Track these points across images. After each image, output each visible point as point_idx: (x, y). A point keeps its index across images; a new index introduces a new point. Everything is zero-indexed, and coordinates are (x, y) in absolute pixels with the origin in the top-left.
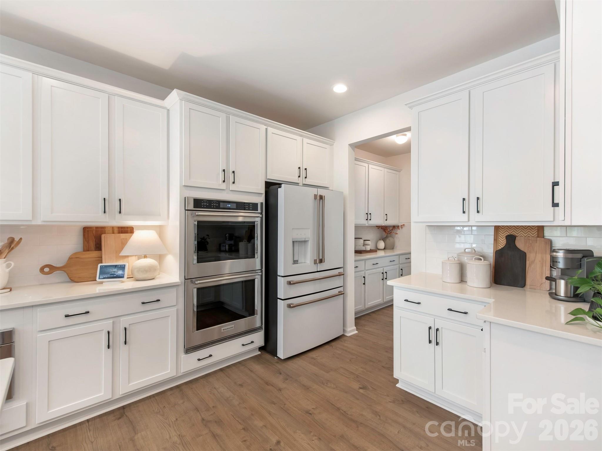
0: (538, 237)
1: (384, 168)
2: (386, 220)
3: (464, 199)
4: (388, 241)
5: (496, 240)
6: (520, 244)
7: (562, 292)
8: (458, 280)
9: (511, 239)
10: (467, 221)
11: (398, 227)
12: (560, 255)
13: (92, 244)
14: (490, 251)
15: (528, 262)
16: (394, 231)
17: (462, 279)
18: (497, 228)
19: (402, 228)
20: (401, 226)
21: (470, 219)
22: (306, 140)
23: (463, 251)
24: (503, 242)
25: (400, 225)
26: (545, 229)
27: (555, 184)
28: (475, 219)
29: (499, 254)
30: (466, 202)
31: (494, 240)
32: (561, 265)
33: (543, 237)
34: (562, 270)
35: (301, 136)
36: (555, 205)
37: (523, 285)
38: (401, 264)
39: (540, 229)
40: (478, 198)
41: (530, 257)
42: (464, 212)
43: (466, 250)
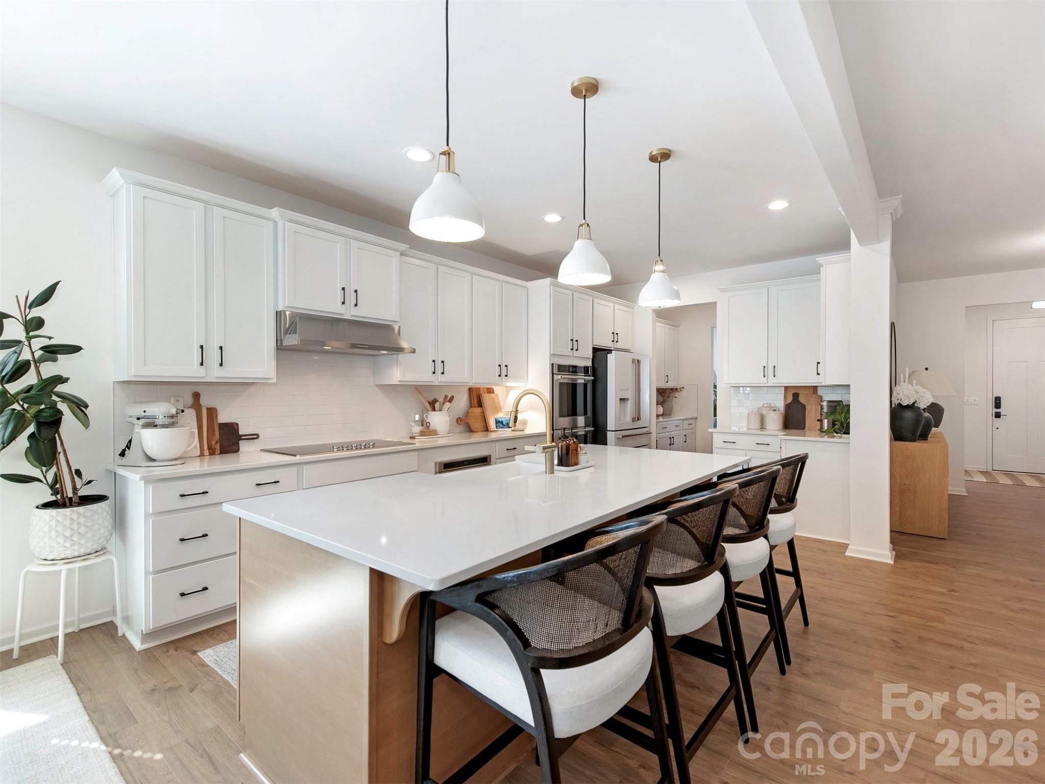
0: (813, 394)
1: (665, 324)
2: (667, 382)
3: (764, 367)
4: (666, 405)
5: (785, 397)
6: (802, 399)
7: (826, 427)
8: (759, 427)
9: (796, 396)
10: (766, 382)
11: (676, 389)
12: (825, 404)
13: (475, 402)
14: (781, 404)
15: (806, 412)
16: (672, 395)
17: (762, 427)
18: (786, 388)
19: (681, 391)
20: (680, 388)
21: (769, 381)
22: (617, 306)
23: (762, 406)
24: (790, 398)
25: (678, 388)
26: (818, 388)
27: (818, 363)
28: (772, 381)
29: (788, 407)
30: (766, 369)
31: (784, 396)
32: (825, 410)
33: (817, 394)
34: (827, 413)
35: (613, 302)
36: (818, 374)
37: (804, 428)
38: (685, 430)
39: (815, 388)
40: (774, 366)
41: (808, 408)
42: (764, 376)
43: (764, 405)
